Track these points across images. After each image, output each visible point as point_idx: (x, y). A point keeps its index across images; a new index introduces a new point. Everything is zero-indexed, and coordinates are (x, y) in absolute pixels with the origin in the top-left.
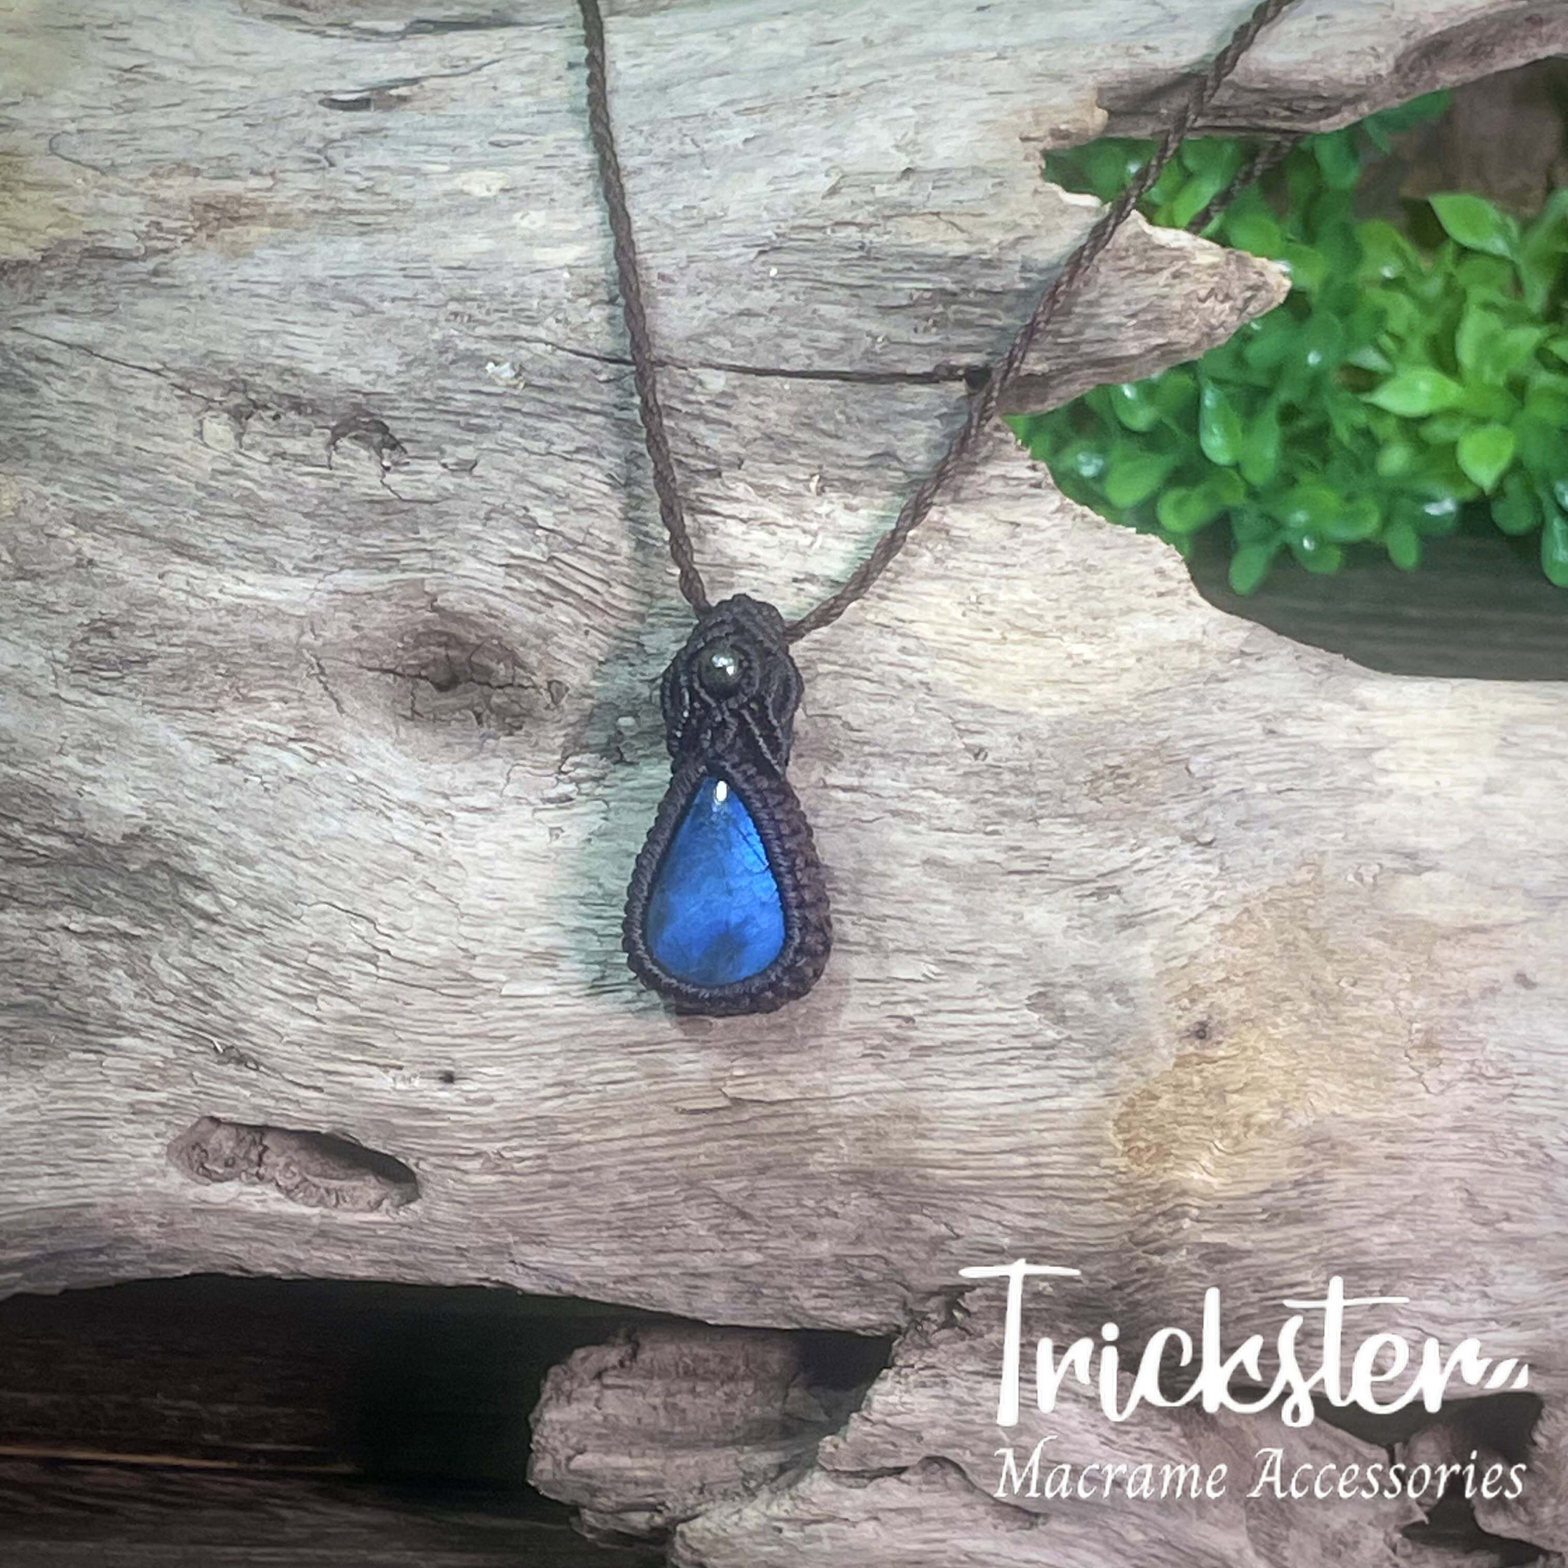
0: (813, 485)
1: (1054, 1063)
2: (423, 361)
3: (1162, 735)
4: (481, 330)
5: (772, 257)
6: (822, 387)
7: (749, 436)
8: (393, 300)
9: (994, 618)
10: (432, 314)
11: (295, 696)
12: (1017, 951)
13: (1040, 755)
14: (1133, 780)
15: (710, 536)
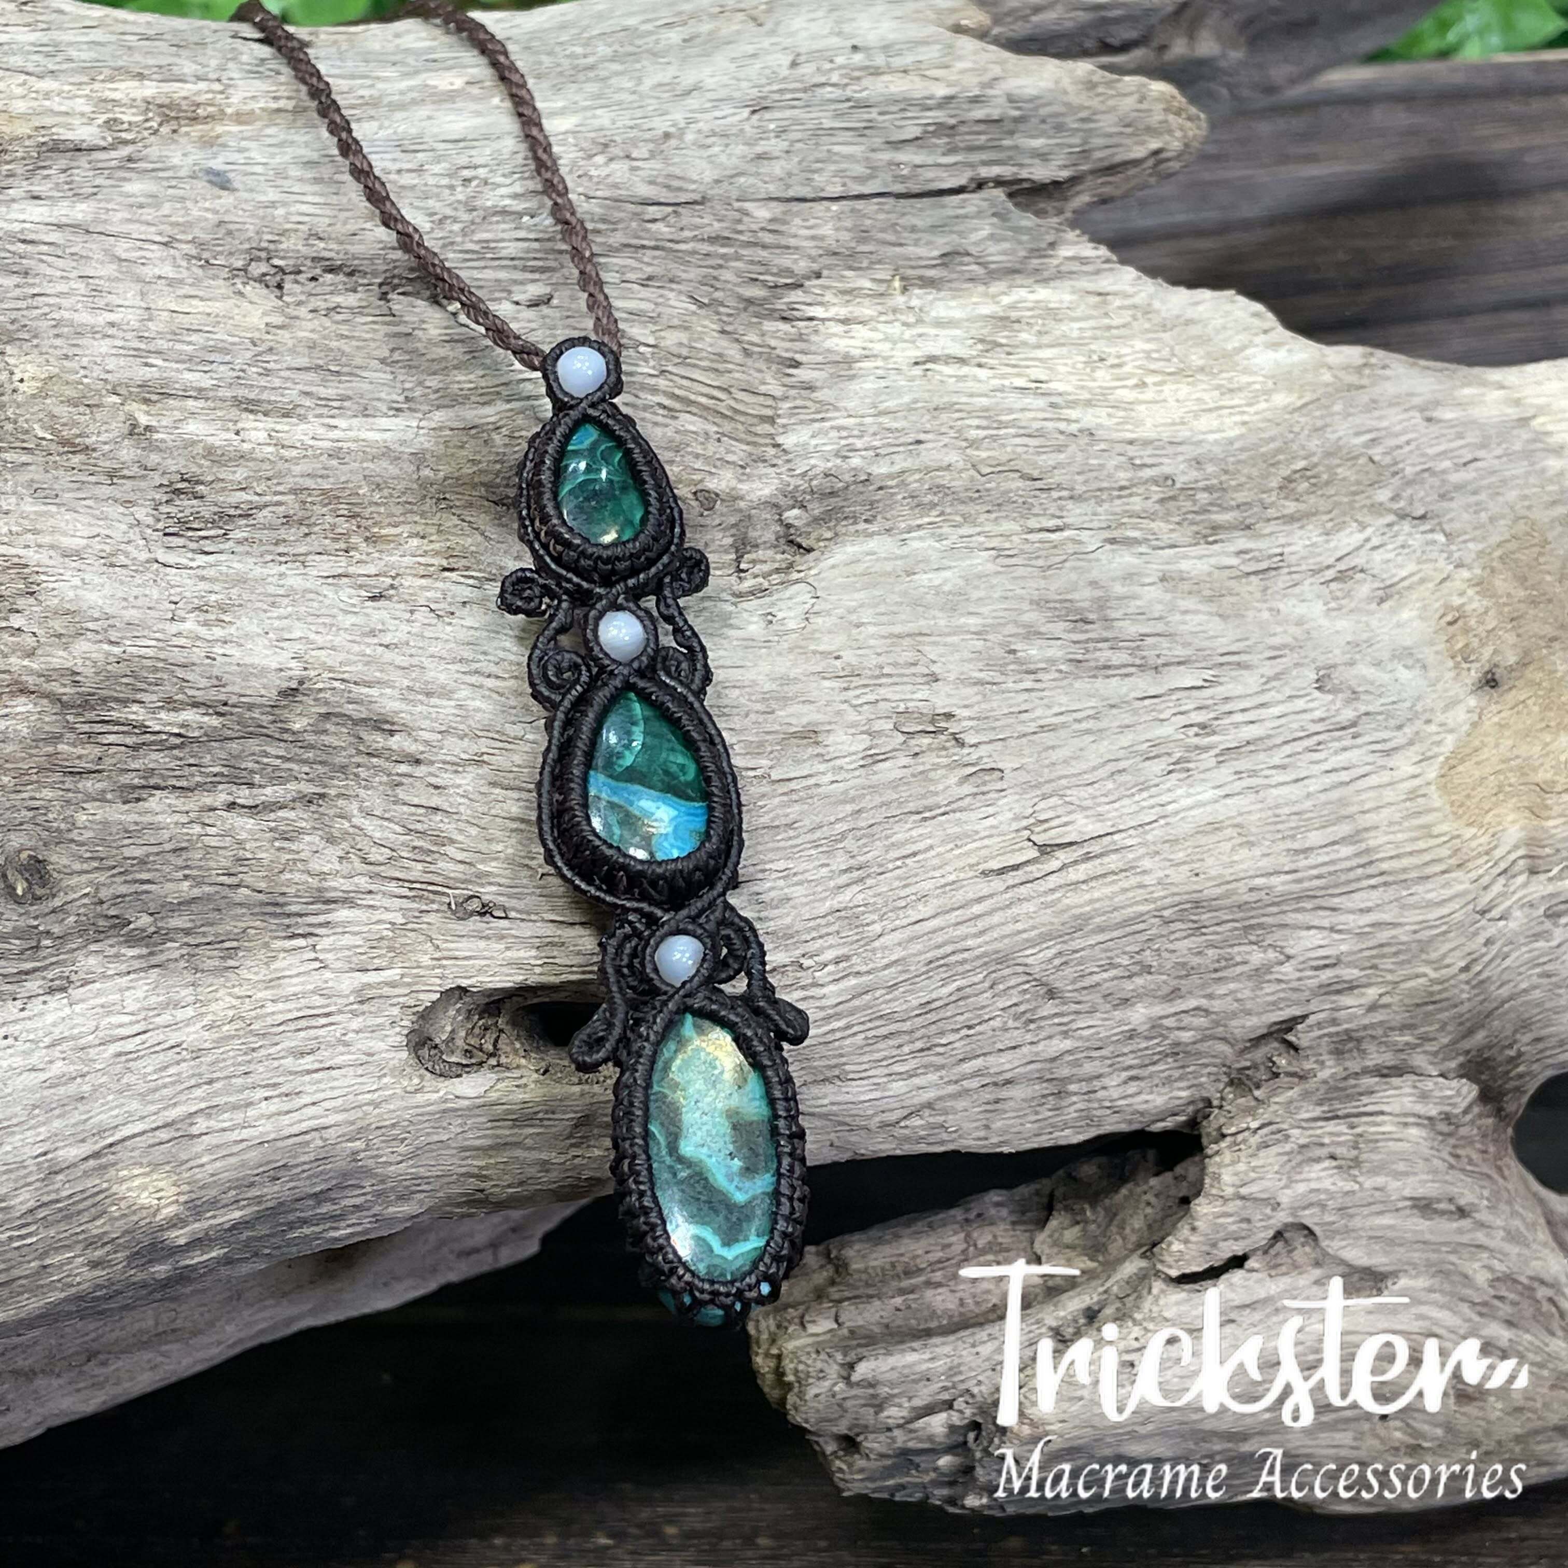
0: (897, 284)
1: (1359, 741)
2: (455, 220)
3: (1333, 437)
4: (503, 191)
5: (767, 115)
6: (869, 207)
7: (814, 252)
8: (399, 171)
9: (1127, 369)
10: (445, 181)
11: (433, 530)
12: (1288, 640)
13: (1226, 472)
14: (1325, 477)
15: (814, 338)
